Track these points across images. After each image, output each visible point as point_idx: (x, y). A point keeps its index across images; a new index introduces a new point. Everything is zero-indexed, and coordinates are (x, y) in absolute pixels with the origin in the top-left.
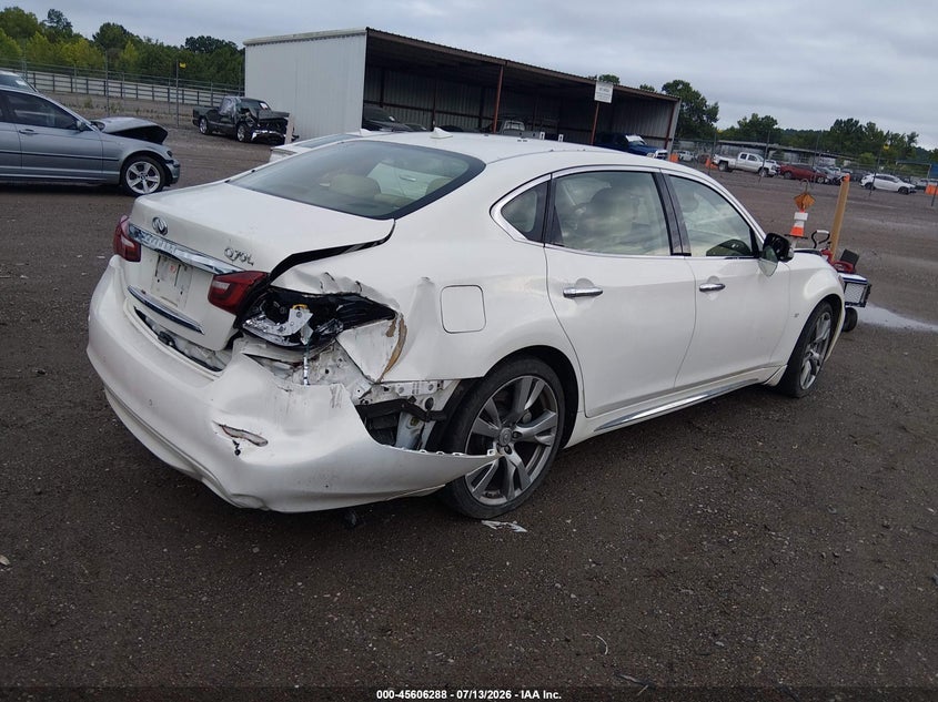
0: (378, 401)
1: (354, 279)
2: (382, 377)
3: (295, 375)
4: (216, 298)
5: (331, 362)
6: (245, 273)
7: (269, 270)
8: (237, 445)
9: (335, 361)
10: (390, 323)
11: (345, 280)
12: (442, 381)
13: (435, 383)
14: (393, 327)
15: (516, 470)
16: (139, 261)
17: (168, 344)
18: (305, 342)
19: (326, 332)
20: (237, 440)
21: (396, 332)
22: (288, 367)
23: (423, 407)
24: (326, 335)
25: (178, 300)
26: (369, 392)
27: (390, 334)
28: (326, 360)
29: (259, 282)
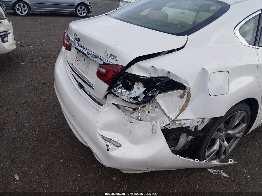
0: (172, 127)
1: (167, 69)
2: (176, 118)
3: (135, 114)
4: (100, 75)
5: (151, 108)
6: (114, 65)
7: (125, 65)
8: (108, 146)
9: (153, 107)
10: (182, 92)
11: (163, 70)
12: (204, 119)
13: (200, 120)
14: (184, 94)
15: (226, 149)
16: (71, 50)
17: (81, 88)
18: (140, 100)
19: (150, 95)
20: (108, 143)
21: (185, 97)
22: (131, 110)
23: (193, 130)
24: (150, 96)
25: (85, 71)
26: (169, 124)
27: (182, 97)
28: (149, 107)
29: (120, 71)
